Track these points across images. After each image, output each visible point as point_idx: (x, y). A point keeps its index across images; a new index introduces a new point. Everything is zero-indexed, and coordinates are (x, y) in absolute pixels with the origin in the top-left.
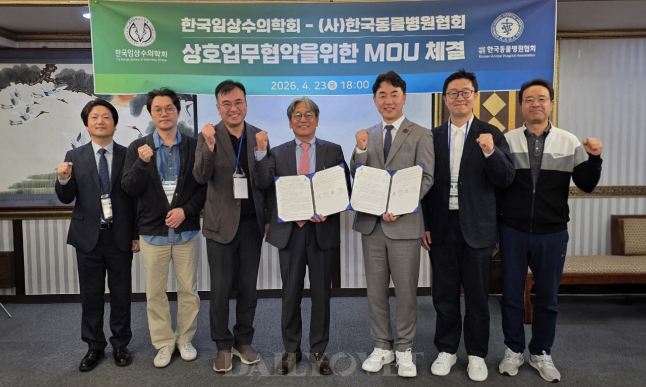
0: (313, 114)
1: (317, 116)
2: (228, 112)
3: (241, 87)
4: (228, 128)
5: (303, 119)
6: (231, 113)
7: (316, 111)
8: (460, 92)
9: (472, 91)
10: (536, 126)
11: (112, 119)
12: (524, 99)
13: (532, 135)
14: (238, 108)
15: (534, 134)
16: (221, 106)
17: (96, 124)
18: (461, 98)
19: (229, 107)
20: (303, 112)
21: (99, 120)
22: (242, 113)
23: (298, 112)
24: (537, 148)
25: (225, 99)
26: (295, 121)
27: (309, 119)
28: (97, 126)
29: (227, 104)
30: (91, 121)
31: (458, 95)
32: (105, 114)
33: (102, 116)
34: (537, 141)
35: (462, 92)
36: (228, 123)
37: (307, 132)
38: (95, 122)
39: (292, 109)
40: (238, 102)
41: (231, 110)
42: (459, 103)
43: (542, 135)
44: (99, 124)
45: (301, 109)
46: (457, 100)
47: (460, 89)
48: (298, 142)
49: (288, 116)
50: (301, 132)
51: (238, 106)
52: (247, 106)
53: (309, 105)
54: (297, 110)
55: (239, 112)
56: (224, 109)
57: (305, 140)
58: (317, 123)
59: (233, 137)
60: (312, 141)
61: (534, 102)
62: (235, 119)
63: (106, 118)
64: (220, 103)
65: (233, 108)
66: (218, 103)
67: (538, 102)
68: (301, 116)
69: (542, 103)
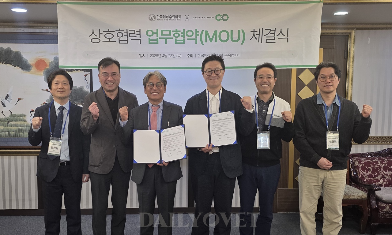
0: (163, 84)
1: (165, 85)
2: (105, 81)
3: (117, 64)
4: (106, 92)
5: (155, 88)
6: (107, 82)
7: (164, 82)
8: (213, 70)
9: (221, 70)
10: (265, 95)
11: (69, 85)
12: (258, 76)
13: (262, 101)
14: (113, 78)
15: (263, 101)
16: (101, 75)
17: (58, 88)
18: (214, 75)
19: (107, 77)
20: (155, 83)
21: (60, 86)
22: (116, 82)
23: (151, 83)
24: (264, 110)
25: (105, 72)
26: (148, 89)
27: (159, 87)
28: (59, 90)
29: (106, 75)
30: (53, 86)
31: (212, 73)
32: (64, 81)
33: (62, 83)
34: (264, 105)
35: (214, 70)
36: (105, 89)
37: (157, 97)
38: (57, 87)
39: (147, 80)
40: (114, 74)
41: (108, 79)
42: (213, 78)
43: (268, 102)
44: (59, 89)
45: (153, 80)
46: (211, 76)
47: (213, 68)
48: (150, 104)
49: (144, 85)
50: (152, 97)
51: (114, 77)
52: (120, 77)
53: (159, 78)
54: (150, 81)
55: (114, 81)
56: (103, 78)
57: (156, 103)
58: (165, 90)
59: (108, 99)
60: (161, 104)
61: (264, 79)
62: (110, 86)
63: (65, 84)
64: (101, 73)
65: (110, 78)
66: (100, 74)
67: (266, 79)
68: (153, 85)
69: (269, 80)
